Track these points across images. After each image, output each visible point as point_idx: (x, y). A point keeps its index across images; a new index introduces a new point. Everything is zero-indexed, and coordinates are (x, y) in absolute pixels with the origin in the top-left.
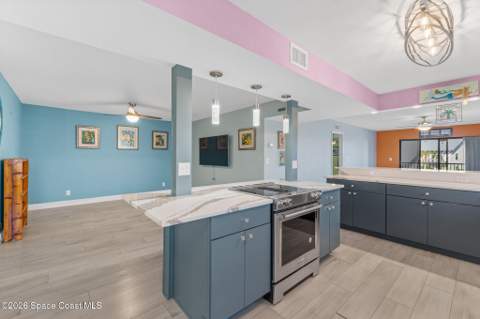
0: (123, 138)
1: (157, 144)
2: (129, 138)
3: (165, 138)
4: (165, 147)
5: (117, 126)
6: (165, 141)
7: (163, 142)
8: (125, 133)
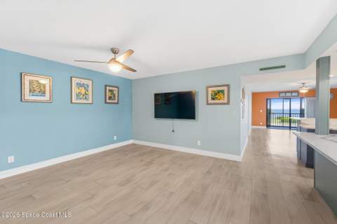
0: (78, 91)
1: (110, 98)
2: (83, 91)
3: (116, 92)
4: (116, 101)
5: (71, 78)
6: (116, 95)
7: (114, 95)
8: (79, 85)
